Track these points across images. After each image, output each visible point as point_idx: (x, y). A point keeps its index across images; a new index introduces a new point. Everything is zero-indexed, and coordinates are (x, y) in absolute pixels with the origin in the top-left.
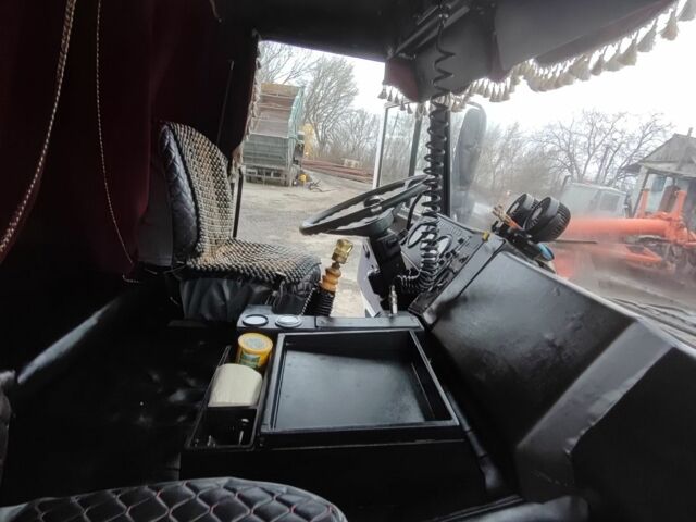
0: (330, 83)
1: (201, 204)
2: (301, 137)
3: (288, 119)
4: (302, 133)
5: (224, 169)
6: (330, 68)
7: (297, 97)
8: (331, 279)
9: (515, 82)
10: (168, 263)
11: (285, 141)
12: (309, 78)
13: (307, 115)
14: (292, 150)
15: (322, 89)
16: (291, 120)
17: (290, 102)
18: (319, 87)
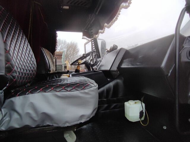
0: (71, 50)
1: (50, 62)
2: (66, 64)
3: (61, 60)
4: (66, 63)
5: (52, 56)
6: (70, 47)
7: (63, 54)
8: (78, 67)
9: (105, 29)
10: (44, 73)
11: (61, 65)
12: (65, 50)
13: (66, 59)
14: (64, 67)
15: (69, 52)
16: (62, 60)
17: (61, 55)
18: (68, 52)
